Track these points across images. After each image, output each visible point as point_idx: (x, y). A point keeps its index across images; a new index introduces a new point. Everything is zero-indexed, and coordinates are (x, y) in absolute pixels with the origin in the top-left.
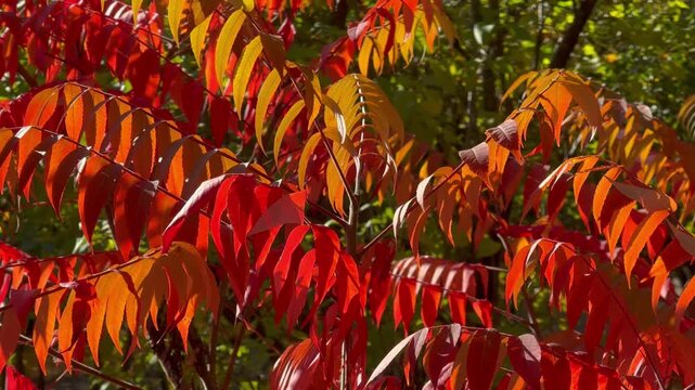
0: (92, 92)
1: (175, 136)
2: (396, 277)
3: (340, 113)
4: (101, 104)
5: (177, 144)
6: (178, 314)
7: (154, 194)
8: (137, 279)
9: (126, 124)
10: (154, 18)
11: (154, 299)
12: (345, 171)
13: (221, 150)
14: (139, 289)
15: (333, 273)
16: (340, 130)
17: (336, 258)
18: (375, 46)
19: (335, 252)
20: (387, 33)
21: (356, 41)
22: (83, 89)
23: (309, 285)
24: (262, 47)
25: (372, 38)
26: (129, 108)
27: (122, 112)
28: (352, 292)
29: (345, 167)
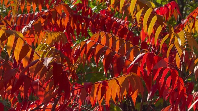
0: (108, 34)
1: (131, 46)
2: (194, 96)
3: (179, 38)
4: (110, 37)
5: (132, 48)
6: (132, 93)
7: (125, 60)
8: (120, 83)
9: (118, 43)
10: (126, 22)
11: (125, 90)
12: (180, 56)
13: (144, 50)
14: (121, 85)
15: (176, 83)
16: (179, 43)
17: (177, 78)
18: (189, 27)
19: (177, 76)
20: (193, 24)
21: (184, 24)
22: (106, 33)
23: (169, 86)
24: (157, 19)
25: (188, 25)
26: (119, 38)
27: (116, 39)
28: (182, 89)
29: (181, 54)
